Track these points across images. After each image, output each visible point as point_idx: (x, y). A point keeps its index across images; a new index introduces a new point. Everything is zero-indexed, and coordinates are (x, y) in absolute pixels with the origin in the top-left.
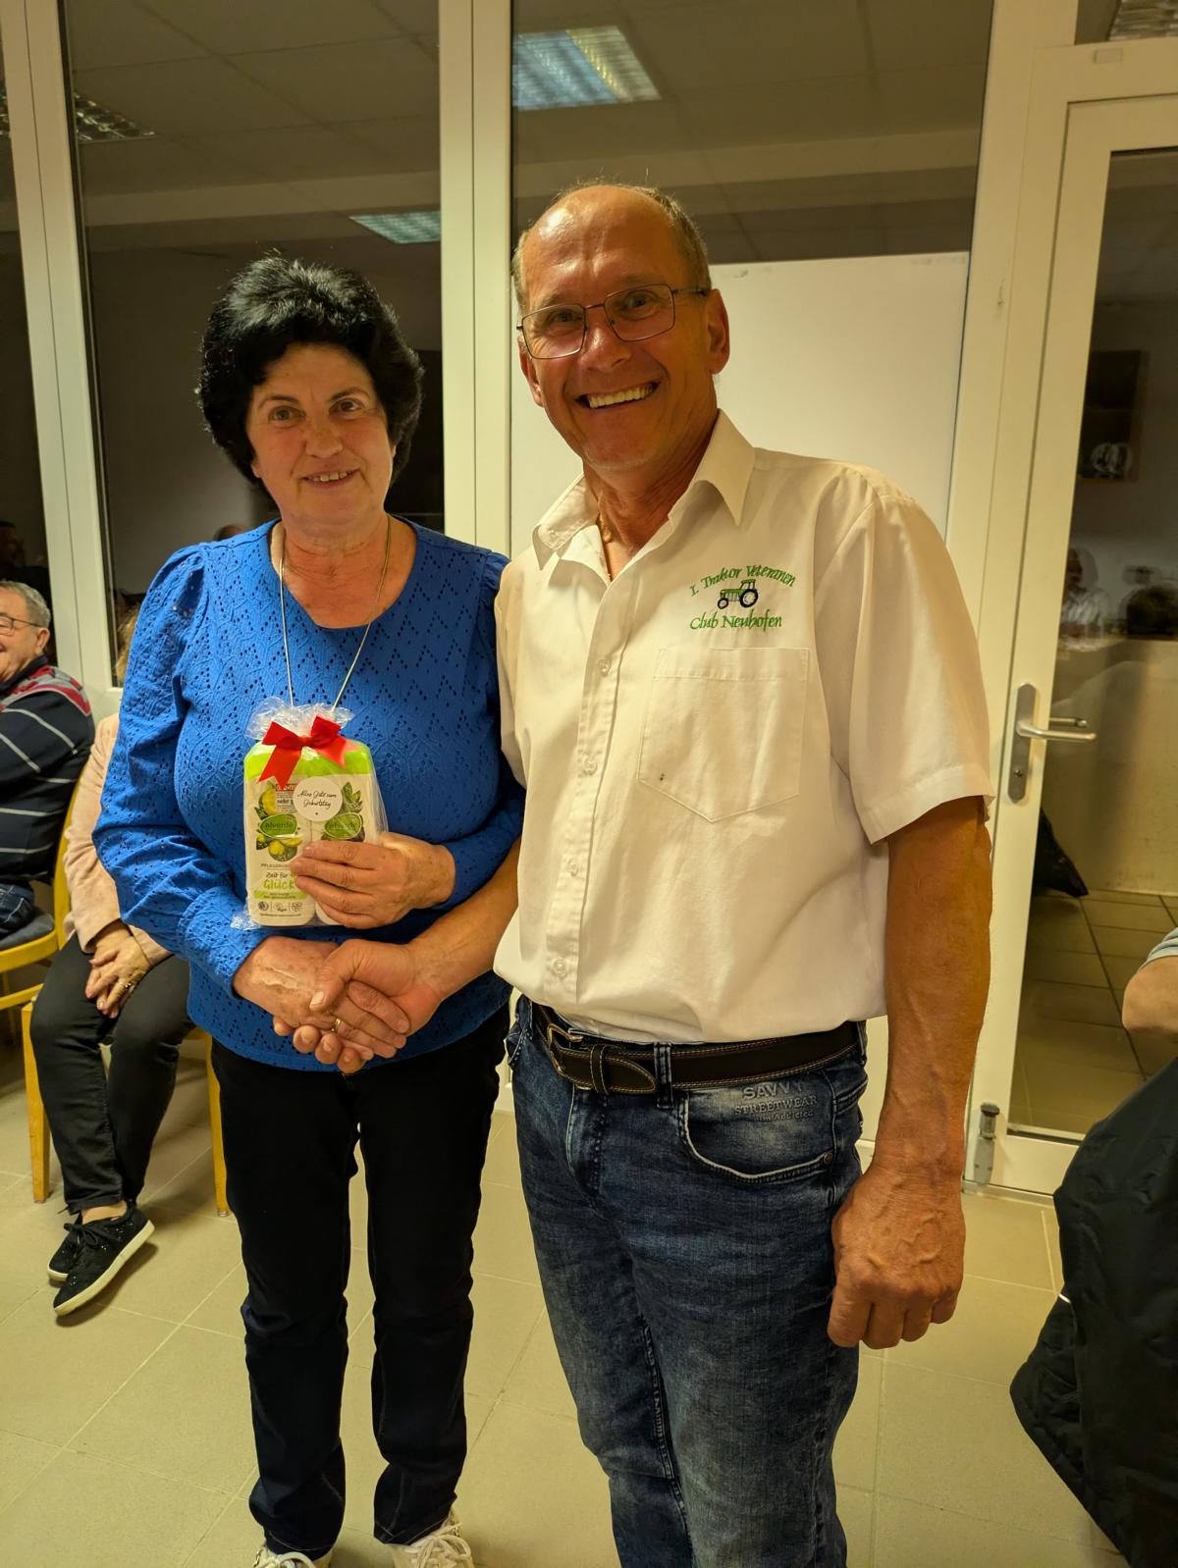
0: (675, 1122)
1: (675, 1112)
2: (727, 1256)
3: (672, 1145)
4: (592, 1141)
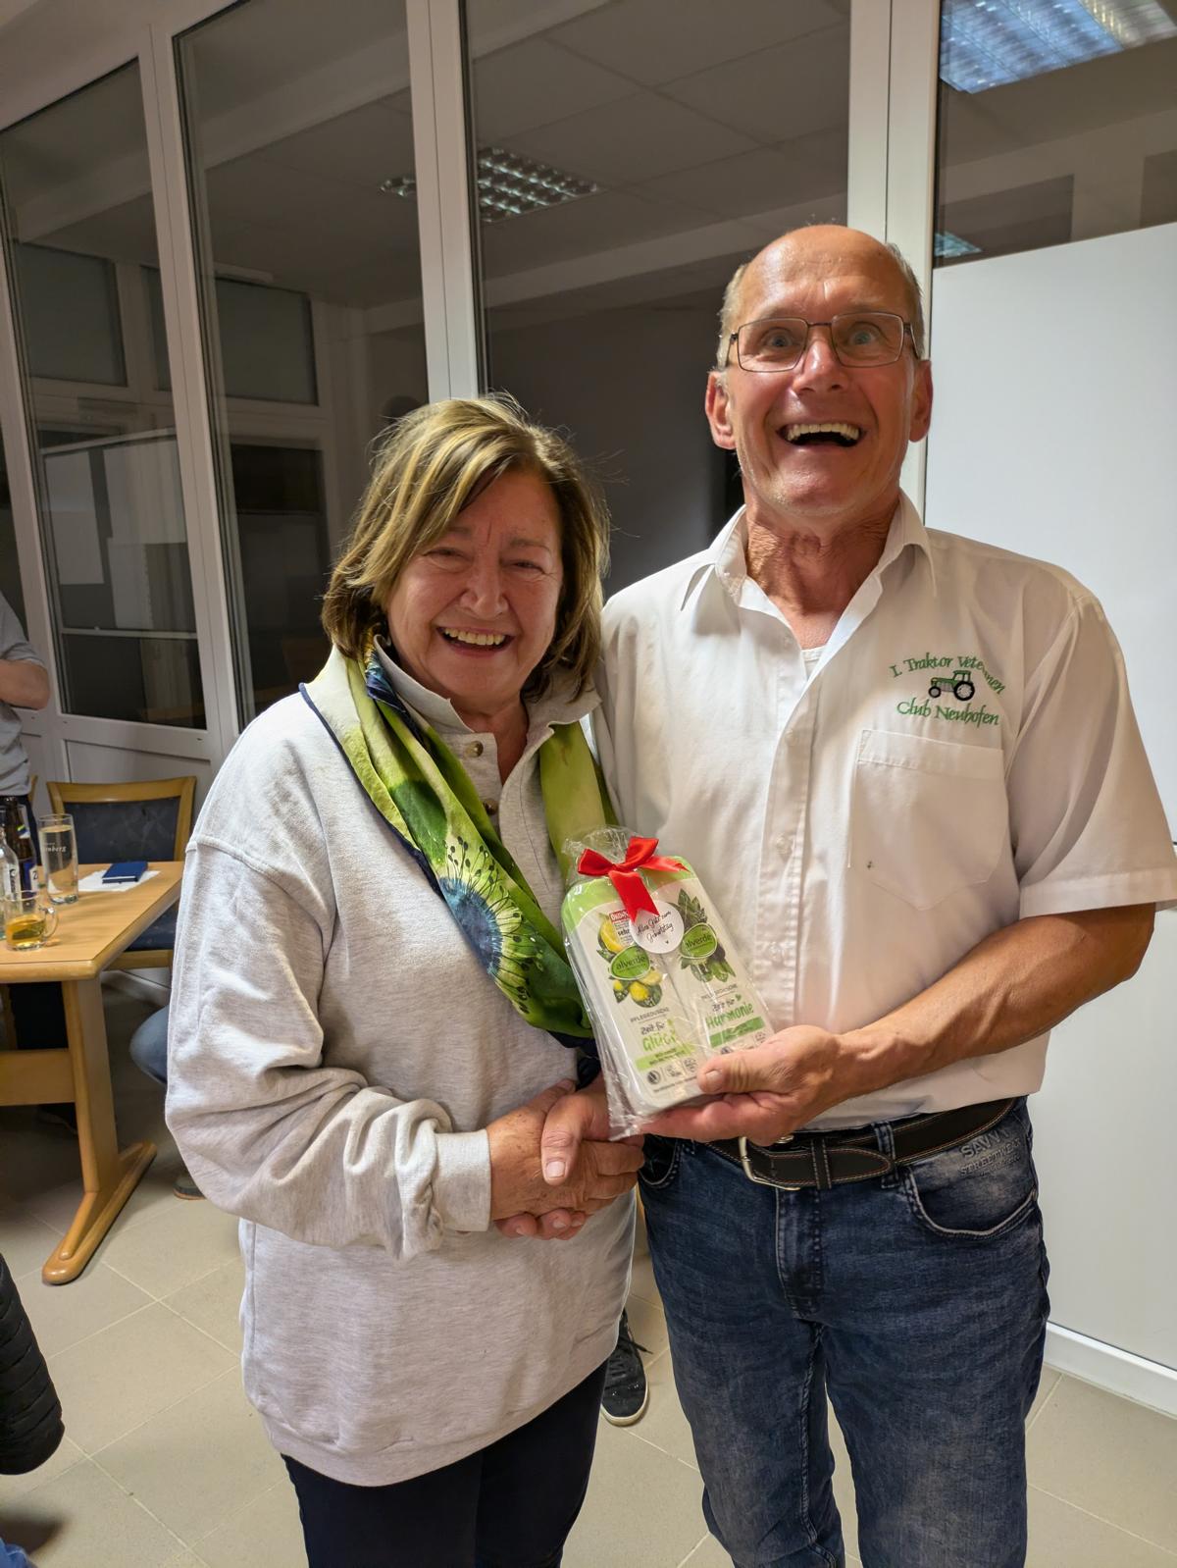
0: (904, 1199)
1: (901, 1189)
2: (969, 1319)
3: (904, 1222)
4: (810, 1242)
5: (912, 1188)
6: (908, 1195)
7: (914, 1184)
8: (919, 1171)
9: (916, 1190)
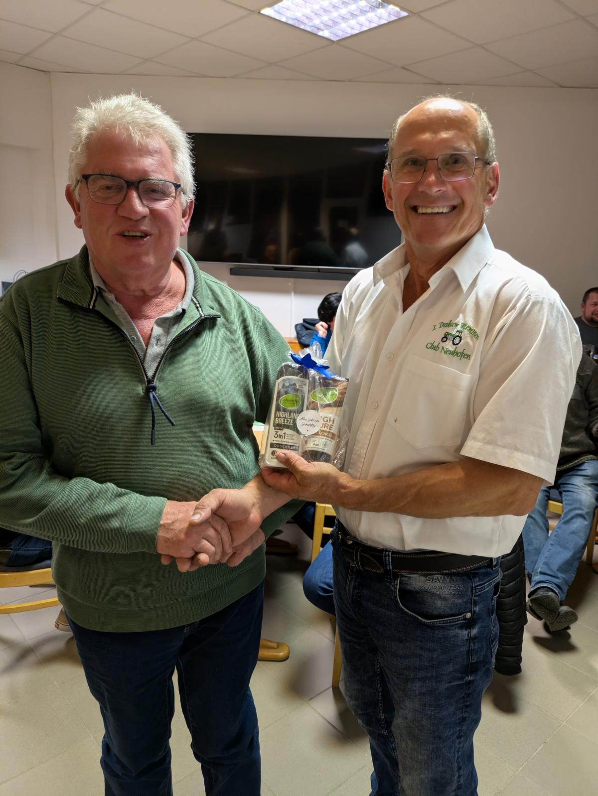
4: (357, 591)
5: (397, 585)
6: (394, 587)
7: (398, 584)
8: (404, 578)
9: (398, 586)
